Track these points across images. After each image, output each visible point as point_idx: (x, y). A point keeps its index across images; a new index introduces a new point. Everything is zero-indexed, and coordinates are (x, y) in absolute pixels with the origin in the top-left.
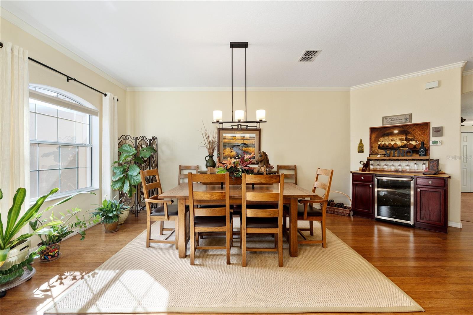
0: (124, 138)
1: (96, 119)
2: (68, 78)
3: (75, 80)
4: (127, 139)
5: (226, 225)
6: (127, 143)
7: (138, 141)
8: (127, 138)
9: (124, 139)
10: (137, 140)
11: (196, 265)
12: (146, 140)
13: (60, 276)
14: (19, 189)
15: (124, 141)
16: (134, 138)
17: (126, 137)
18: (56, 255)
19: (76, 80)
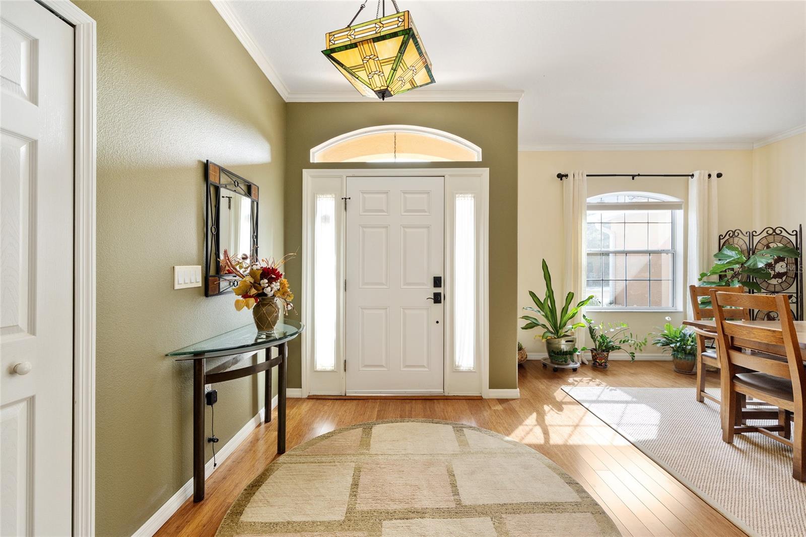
0: (731, 235)
1: (680, 213)
2: (633, 176)
3: (639, 175)
4: (737, 236)
5: (793, 399)
6: (735, 242)
7: (756, 239)
8: (736, 234)
9: (732, 237)
10: (753, 235)
11: (734, 446)
12: (784, 233)
13: (593, 378)
14: (570, 293)
15: (731, 241)
16: (748, 233)
17: (734, 233)
18: (603, 364)
19: (641, 174)
